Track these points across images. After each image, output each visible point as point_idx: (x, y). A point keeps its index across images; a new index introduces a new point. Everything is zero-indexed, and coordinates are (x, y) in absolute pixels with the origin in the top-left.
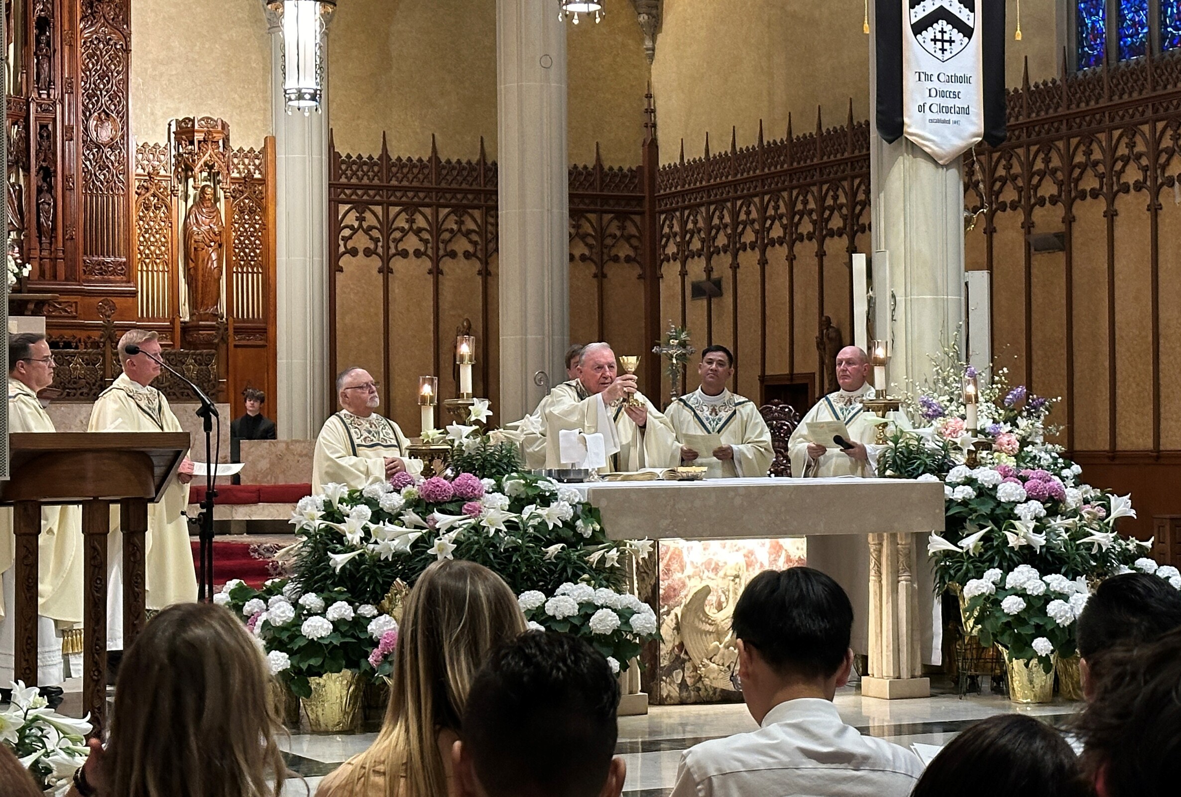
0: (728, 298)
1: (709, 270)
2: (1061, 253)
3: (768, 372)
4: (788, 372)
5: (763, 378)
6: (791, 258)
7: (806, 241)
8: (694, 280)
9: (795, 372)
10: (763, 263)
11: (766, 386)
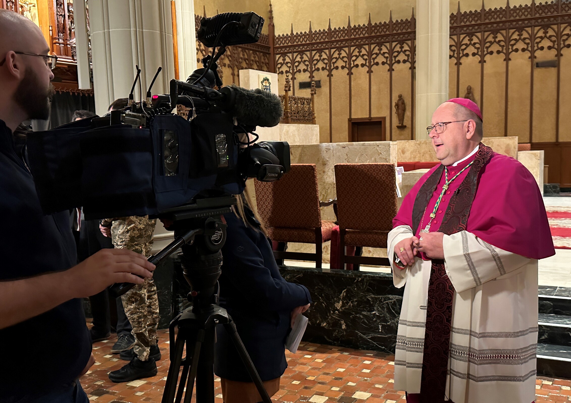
0: (325, 89)
1: (311, 77)
2: (553, 68)
3: (353, 117)
4: (368, 117)
5: (350, 120)
6: (370, 72)
7: (380, 65)
8: (301, 81)
9: (372, 116)
10: (350, 74)
11: (352, 123)
